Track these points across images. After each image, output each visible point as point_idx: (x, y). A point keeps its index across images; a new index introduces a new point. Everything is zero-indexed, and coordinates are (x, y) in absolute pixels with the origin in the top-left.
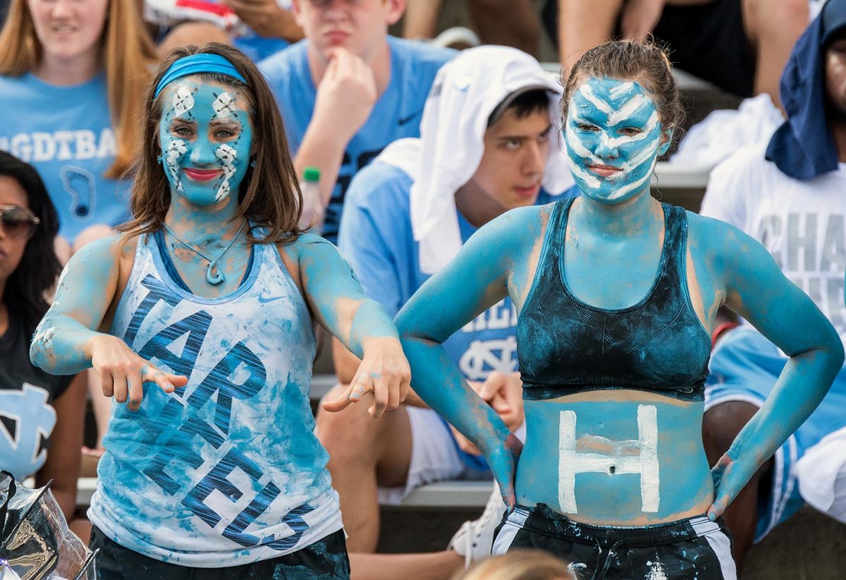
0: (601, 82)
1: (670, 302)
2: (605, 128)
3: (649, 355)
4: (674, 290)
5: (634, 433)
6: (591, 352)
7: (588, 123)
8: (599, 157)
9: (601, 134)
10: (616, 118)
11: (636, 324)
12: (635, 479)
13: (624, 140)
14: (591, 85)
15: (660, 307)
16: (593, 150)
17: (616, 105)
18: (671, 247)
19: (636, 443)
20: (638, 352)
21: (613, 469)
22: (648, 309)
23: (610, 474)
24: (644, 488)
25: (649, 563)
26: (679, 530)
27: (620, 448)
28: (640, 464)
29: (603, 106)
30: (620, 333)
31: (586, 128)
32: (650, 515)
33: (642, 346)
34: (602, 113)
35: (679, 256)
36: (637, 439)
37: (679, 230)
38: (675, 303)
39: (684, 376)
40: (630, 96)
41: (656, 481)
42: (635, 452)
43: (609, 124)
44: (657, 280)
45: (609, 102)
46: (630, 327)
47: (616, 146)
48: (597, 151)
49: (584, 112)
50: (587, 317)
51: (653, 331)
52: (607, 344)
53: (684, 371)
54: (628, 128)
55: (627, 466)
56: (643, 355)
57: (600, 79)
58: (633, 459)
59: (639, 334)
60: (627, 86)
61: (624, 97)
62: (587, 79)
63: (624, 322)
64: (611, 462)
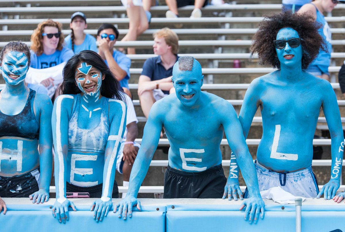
0: (14, 53)
1: (28, 113)
2: (14, 65)
3: (22, 128)
4: (29, 110)
5: (16, 148)
6: (6, 127)
7: (10, 63)
8: (13, 73)
9: (14, 66)
10: (18, 62)
11: (18, 119)
12: (15, 162)
13: (20, 68)
14: (11, 53)
15: (25, 114)
16: (11, 71)
17: (18, 59)
18: (30, 99)
19: (17, 151)
20: (19, 127)
21: (10, 158)
22: (22, 115)
23: (9, 160)
24: (17, 164)
25: (18, 186)
26: (28, 175)
27: (13, 152)
28: (17, 157)
29: (15, 59)
30: (14, 122)
31: (9, 64)
32: (19, 172)
33: (20, 125)
34: (15, 61)
35: (32, 101)
36: (17, 150)
37: (33, 95)
38: (29, 113)
39: (32, 133)
40: (22, 57)
41: (21, 162)
42: (16, 153)
43: (16, 64)
44: (25, 107)
45: (17, 58)
46: (17, 120)
47: (18, 70)
48: (12, 71)
49: (9, 60)
50: (5, 118)
51: (23, 121)
52: (10, 125)
53: (32, 132)
54: (21, 65)
55: (14, 158)
56: (20, 128)
57: (14, 51)
58: (15, 156)
59: (19, 122)
60: (21, 54)
61: (20, 57)
62: (10, 51)
63: (15, 118)
64: (10, 156)
